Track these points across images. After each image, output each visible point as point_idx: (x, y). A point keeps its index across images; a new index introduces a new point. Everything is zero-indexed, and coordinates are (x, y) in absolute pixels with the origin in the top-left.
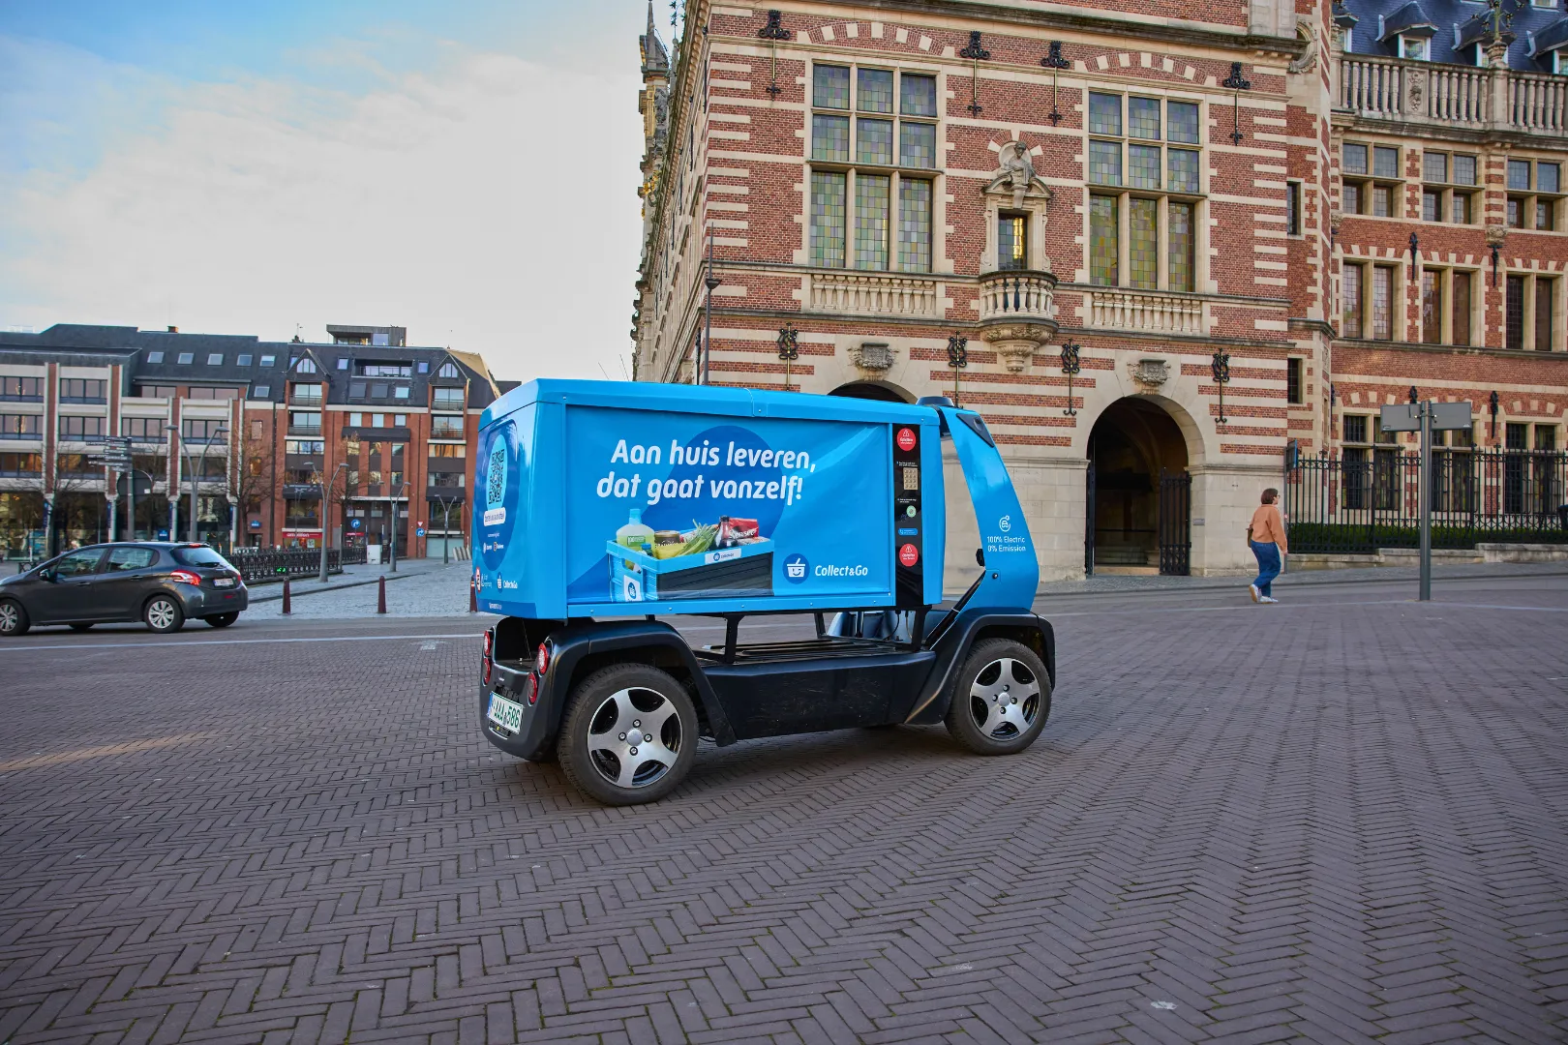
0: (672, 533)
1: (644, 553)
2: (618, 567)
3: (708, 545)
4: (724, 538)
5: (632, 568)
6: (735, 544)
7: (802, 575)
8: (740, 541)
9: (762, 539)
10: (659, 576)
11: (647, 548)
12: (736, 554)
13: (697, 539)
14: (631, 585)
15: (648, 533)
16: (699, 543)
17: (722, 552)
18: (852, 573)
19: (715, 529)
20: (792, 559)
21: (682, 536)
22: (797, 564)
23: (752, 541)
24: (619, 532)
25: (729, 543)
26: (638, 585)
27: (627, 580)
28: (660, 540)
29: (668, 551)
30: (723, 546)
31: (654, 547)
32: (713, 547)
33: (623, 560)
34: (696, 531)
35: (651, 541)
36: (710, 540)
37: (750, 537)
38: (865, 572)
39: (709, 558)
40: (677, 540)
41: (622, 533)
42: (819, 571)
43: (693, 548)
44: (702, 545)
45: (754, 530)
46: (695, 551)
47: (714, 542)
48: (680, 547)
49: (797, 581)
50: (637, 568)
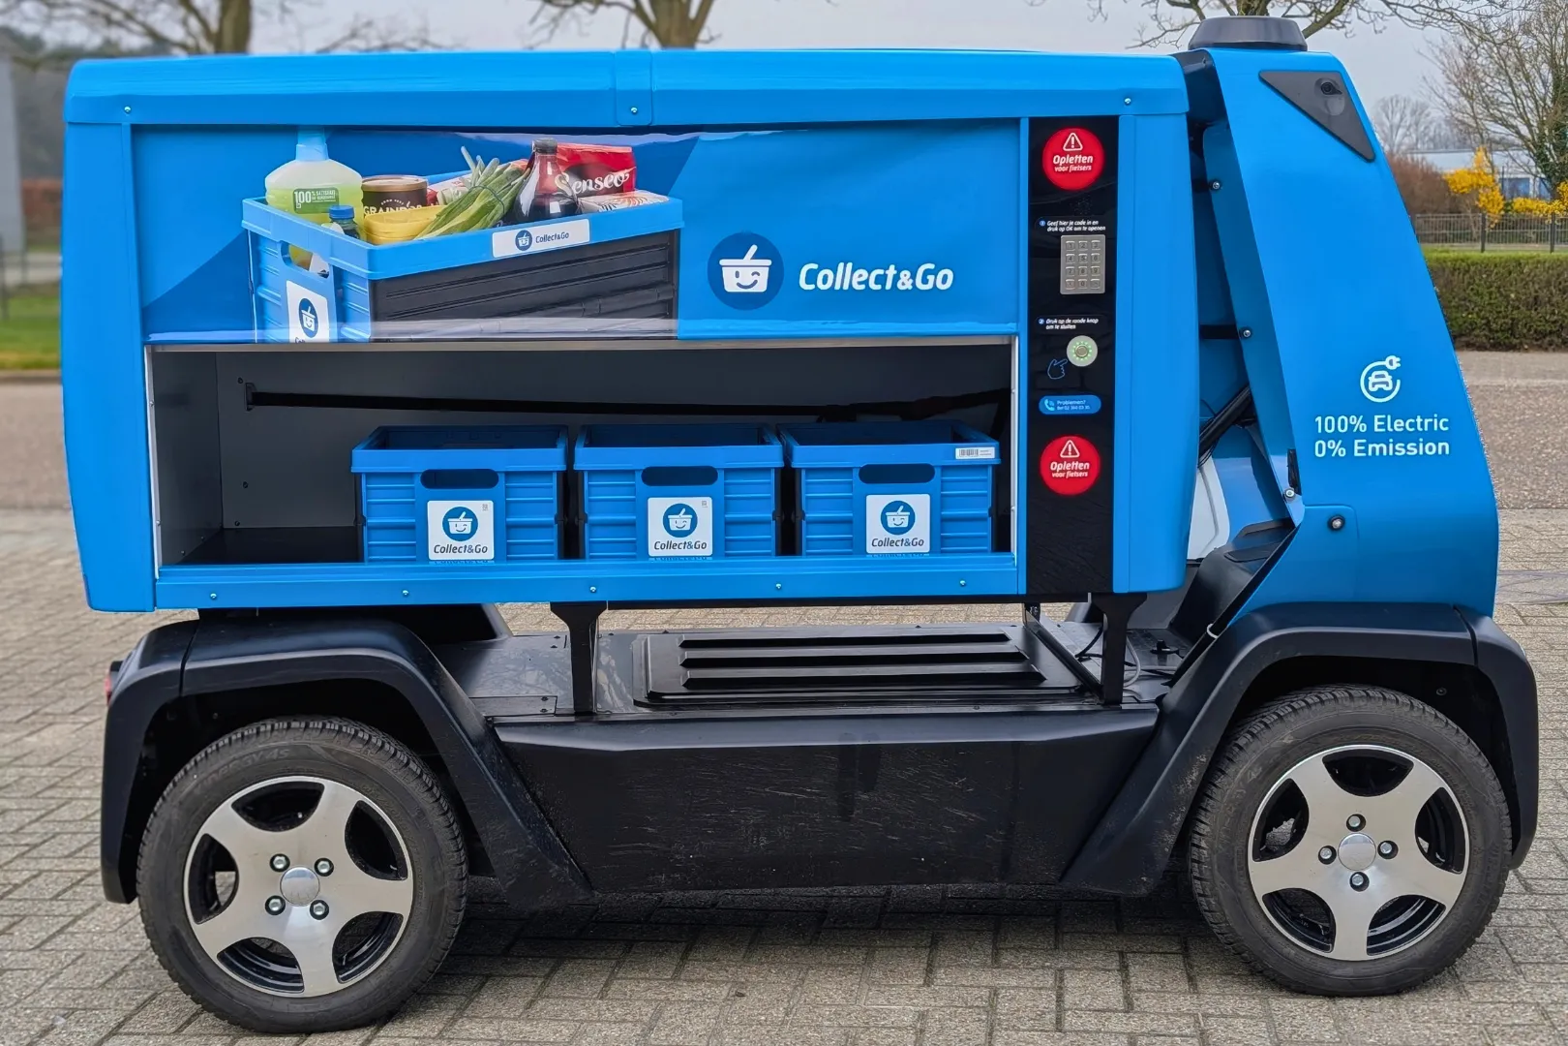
0: (409, 181)
1: (336, 228)
2: (272, 261)
3: (499, 210)
4: (544, 195)
5: (306, 265)
6: (571, 210)
7: (761, 287)
8: (584, 201)
9: (646, 198)
10: (374, 285)
11: (342, 216)
12: (577, 233)
13: (469, 198)
14: (305, 305)
15: (344, 181)
16: (477, 205)
17: (537, 230)
18: (905, 282)
19: (518, 173)
20: (735, 248)
21: (430, 189)
22: (748, 259)
23: (620, 203)
24: (272, 180)
25: (555, 207)
26: (321, 303)
27: (295, 293)
28: (375, 199)
29: (397, 227)
30: (539, 213)
31: (362, 215)
32: (512, 216)
33: (285, 247)
34: (469, 177)
35: (353, 200)
36: (506, 200)
37: (613, 190)
38: (944, 280)
39: (504, 244)
40: (420, 197)
41: (281, 182)
42: (811, 277)
43: (460, 219)
44: (485, 210)
45: (624, 174)
46: (466, 227)
47: (515, 204)
48: (432, 212)
49: (745, 302)
50: (319, 265)
